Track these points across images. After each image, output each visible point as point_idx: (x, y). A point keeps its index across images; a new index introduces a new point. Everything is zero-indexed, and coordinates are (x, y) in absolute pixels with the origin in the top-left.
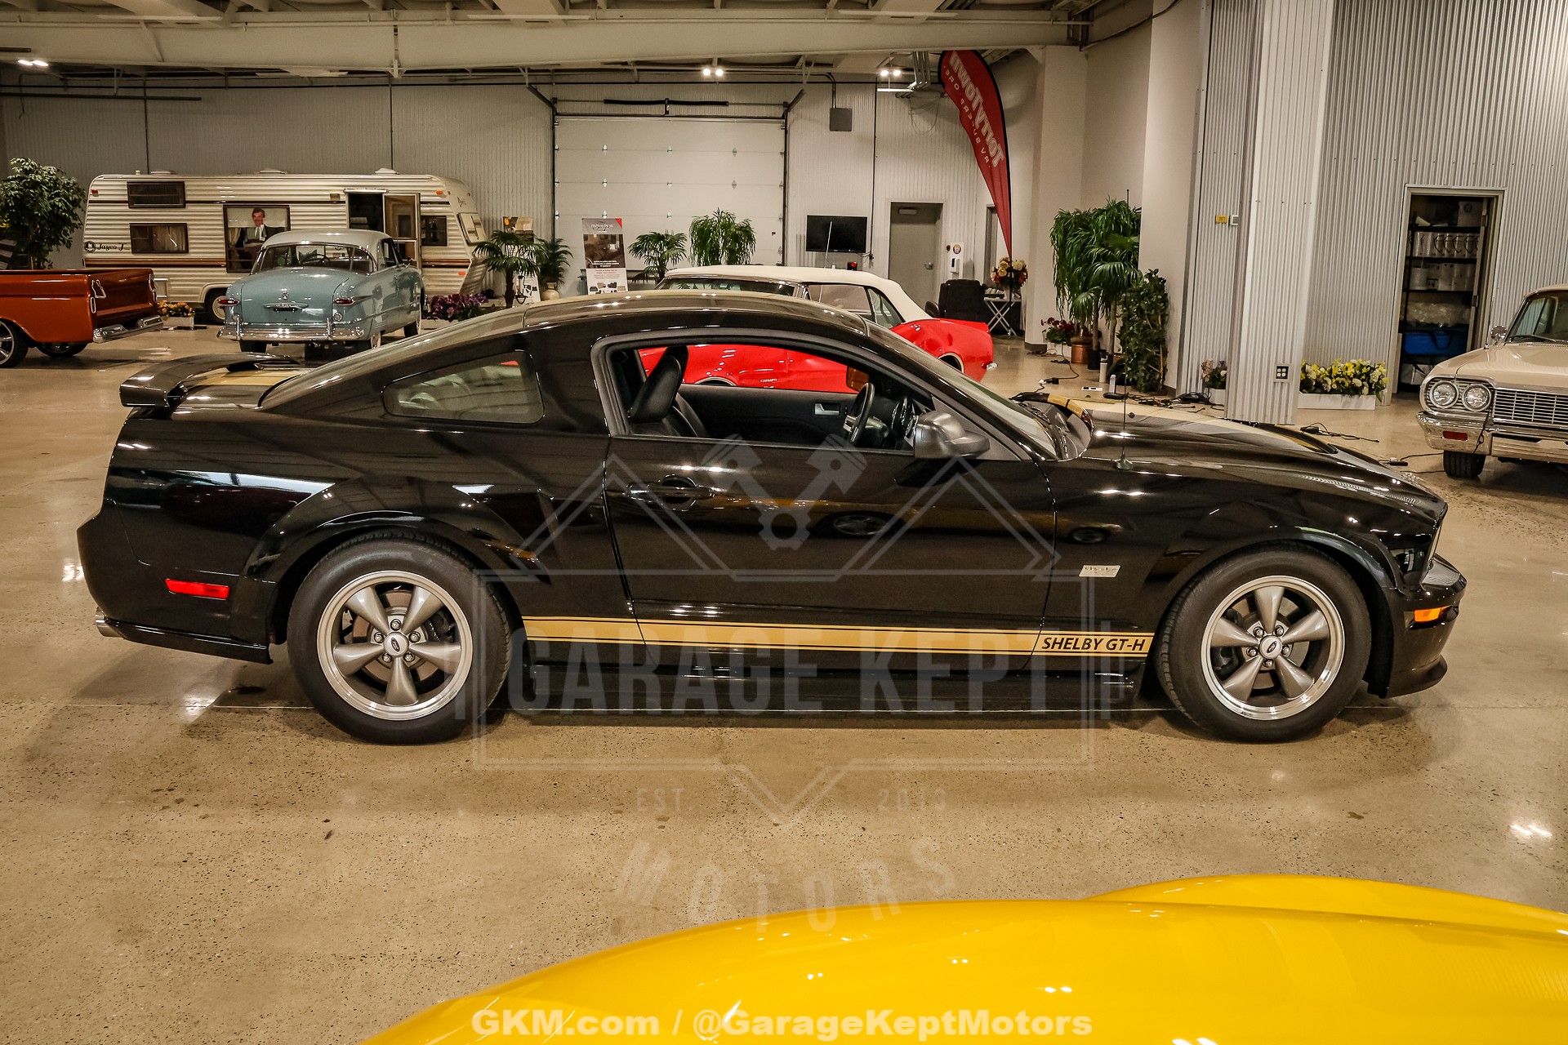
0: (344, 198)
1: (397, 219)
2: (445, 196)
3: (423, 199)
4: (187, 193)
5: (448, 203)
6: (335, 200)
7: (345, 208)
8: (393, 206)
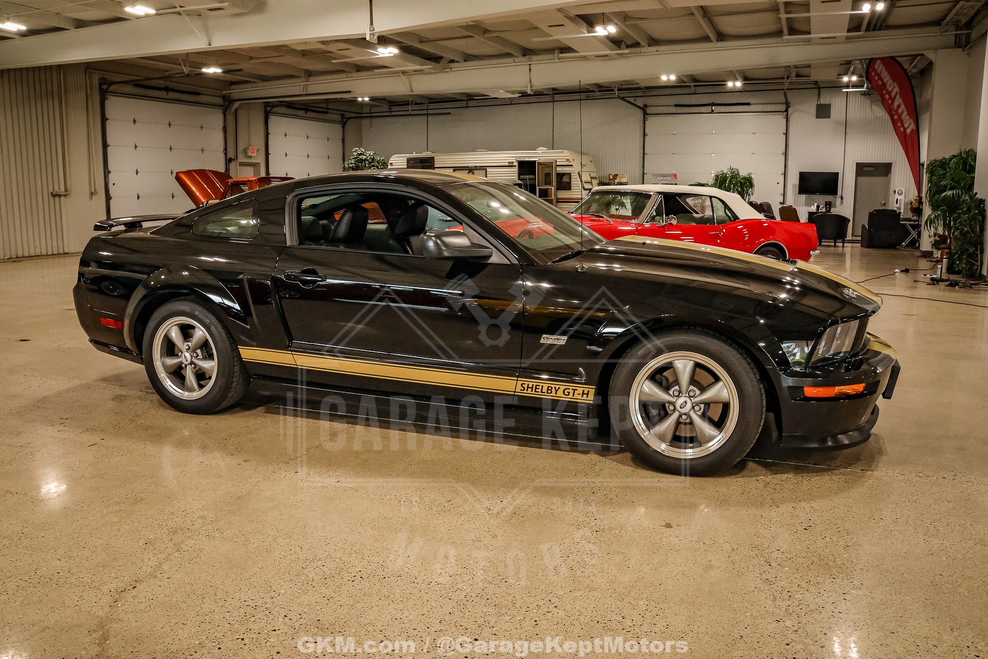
0: (516, 164)
1: (544, 175)
2: (571, 162)
3: (558, 164)
4: (435, 163)
5: (572, 165)
6: (511, 165)
7: (516, 169)
8: (542, 168)
